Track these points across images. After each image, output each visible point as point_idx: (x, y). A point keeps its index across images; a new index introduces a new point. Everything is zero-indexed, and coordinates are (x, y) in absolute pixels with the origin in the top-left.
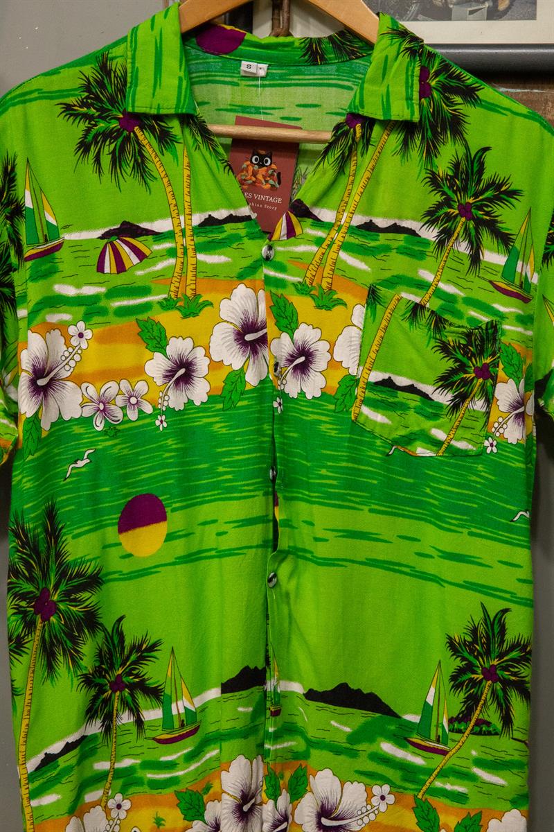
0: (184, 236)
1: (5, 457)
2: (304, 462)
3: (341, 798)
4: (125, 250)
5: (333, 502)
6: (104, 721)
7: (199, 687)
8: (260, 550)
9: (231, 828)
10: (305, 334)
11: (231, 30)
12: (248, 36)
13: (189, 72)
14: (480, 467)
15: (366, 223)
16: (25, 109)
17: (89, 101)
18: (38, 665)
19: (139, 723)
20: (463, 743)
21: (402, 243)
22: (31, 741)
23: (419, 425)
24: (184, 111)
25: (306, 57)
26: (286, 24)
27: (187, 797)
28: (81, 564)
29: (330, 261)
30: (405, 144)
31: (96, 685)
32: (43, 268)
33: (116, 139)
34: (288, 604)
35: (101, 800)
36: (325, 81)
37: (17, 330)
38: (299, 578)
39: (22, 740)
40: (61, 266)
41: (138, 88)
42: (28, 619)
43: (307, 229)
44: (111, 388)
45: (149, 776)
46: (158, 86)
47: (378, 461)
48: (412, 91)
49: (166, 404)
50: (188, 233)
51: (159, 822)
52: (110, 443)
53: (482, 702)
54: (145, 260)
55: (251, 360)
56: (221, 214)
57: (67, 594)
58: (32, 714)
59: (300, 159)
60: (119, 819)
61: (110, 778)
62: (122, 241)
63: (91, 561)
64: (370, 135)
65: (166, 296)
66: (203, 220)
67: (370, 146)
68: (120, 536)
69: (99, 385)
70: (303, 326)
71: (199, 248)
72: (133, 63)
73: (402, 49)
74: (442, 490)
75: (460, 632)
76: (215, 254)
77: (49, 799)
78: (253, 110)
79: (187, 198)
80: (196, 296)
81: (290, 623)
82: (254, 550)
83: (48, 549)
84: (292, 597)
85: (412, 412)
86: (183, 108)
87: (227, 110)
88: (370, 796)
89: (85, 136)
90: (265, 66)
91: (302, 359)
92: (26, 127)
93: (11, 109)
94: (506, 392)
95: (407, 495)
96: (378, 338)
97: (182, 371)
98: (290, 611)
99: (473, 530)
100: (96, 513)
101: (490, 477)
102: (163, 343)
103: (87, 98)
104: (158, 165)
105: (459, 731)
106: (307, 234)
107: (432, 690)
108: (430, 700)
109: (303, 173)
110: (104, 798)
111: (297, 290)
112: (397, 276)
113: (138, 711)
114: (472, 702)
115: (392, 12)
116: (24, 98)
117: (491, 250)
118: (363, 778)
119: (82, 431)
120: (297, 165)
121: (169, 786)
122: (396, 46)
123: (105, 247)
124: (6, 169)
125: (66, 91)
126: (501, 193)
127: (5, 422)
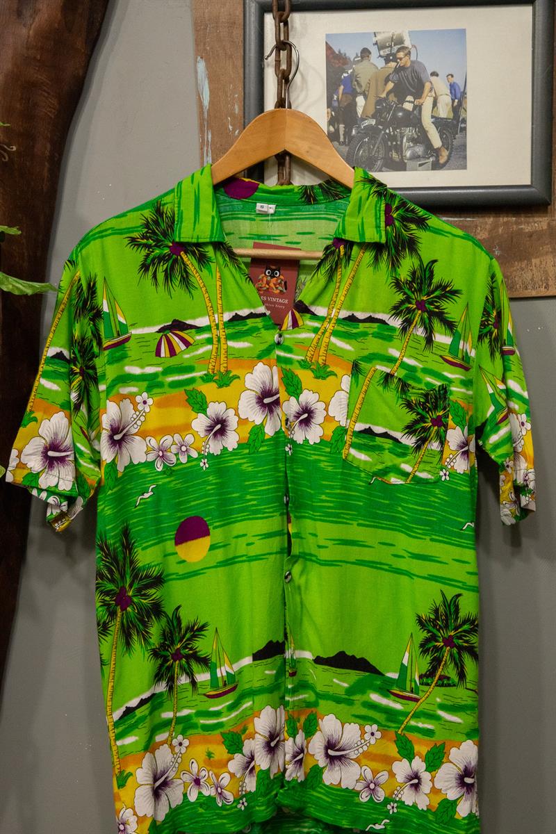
0: (218, 329)
1: (92, 492)
2: (309, 490)
3: (342, 734)
4: (175, 340)
5: (331, 519)
6: (168, 683)
7: (236, 657)
8: (278, 555)
10: (307, 397)
11: (249, 182)
12: (261, 186)
14: (437, 491)
15: (349, 316)
16: (102, 243)
18: (119, 643)
19: (194, 683)
20: (430, 693)
21: (376, 330)
23: (392, 461)
24: (216, 240)
25: (303, 199)
26: (288, 177)
27: (230, 736)
28: (149, 568)
29: (324, 344)
30: (376, 259)
32: (117, 354)
33: (167, 261)
34: (300, 594)
36: (318, 216)
37: (99, 399)
38: (307, 575)
39: (109, 697)
40: (129, 353)
41: (183, 224)
42: (111, 609)
43: (306, 321)
44: (167, 440)
45: (202, 721)
47: (363, 489)
48: (380, 221)
49: (207, 450)
50: (221, 326)
51: (209, 755)
53: (444, 662)
54: (190, 347)
55: (269, 417)
56: (244, 312)
57: (139, 590)
58: (116, 678)
59: (300, 272)
60: (181, 753)
61: (173, 724)
62: (174, 334)
63: (155, 566)
64: (351, 253)
65: (206, 372)
66: (231, 317)
68: (177, 547)
69: (158, 438)
70: (305, 392)
72: (179, 207)
73: (372, 192)
74: (409, 508)
75: (426, 613)
76: (240, 341)
77: (129, 740)
78: (266, 237)
79: (220, 302)
80: (227, 372)
81: (302, 608)
82: (274, 555)
83: (125, 558)
84: (303, 589)
86: (215, 238)
87: (247, 238)
88: (363, 733)
89: (146, 260)
90: (274, 206)
91: (306, 415)
93: (92, 243)
94: (455, 436)
95: (385, 513)
97: (219, 426)
98: (301, 599)
99: (434, 537)
100: (159, 531)
101: (445, 498)
102: (204, 406)
103: (147, 232)
105: (428, 684)
107: (407, 654)
108: (405, 662)
110: (170, 739)
111: (301, 365)
112: (373, 354)
113: (193, 675)
114: (436, 663)
115: (364, 166)
116: (102, 234)
117: (441, 334)
119: (147, 471)
120: (298, 275)
121: (216, 729)
122: (368, 190)
123: (161, 338)
124: (89, 285)
125: (132, 228)
126: (448, 292)
127: (92, 466)
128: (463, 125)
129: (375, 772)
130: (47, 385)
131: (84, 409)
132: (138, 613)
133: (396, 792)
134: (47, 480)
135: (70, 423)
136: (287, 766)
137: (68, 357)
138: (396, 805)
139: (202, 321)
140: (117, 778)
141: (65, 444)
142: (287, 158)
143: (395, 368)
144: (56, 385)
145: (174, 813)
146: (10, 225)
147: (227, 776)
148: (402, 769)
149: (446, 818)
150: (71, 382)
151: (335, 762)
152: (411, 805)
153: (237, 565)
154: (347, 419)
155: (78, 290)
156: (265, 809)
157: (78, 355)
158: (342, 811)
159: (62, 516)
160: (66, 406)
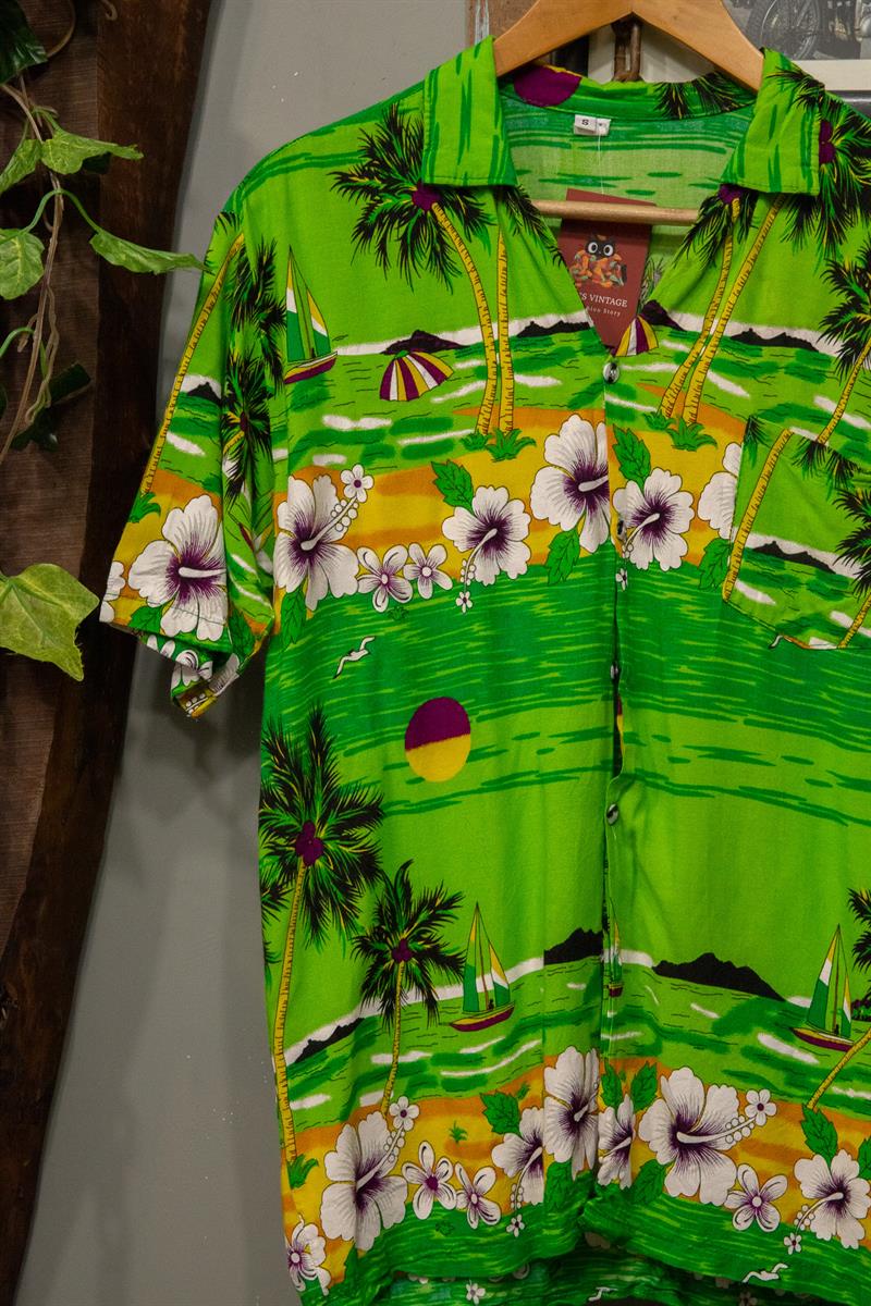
0: (497, 350)
1: (258, 646)
2: (657, 657)
3: (704, 1106)
4: (418, 369)
5: (697, 710)
6: (384, 1000)
7: (512, 958)
8: (597, 773)
9: (559, 1143)
10: (660, 482)
11: (562, 73)
12: (584, 82)
13: (506, 129)
15: (744, 333)
16: (287, 180)
17: (372, 169)
18: (299, 923)
19: (431, 1003)
21: (793, 360)
22: (290, 1024)
23: (813, 606)
24: (501, 182)
25: (663, 109)
26: (635, 65)
27: (497, 1101)
28: (356, 790)
29: (694, 385)
30: (799, 226)
31: (375, 952)
32: (310, 392)
33: (407, 219)
34: (633, 846)
35: (380, 1104)
36: (689, 142)
37: (272, 476)
38: (648, 811)
39: (279, 1023)
40: (332, 391)
41: (438, 152)
42: (288, 861)
43: (665, 342)
44: (398, 554)
45: (444, 1073)
46: (465, 149)
47: (757, 656)
48: (809, 154)
49: (471, 576)
50: (503, 346)
51: (457, 1135)
52: (397, 628)
54: (445, 382)
55: (588, 518)
56: (547, 320)
57: (338, 830)
58: (292, 988)
59: (654, 247)
60: (403, 1130)
61: (392, 1076)
62: (414, 356)
63: (369, 785)
64: (751, 214)
65: (472, 431)
66: (523, 328)
67: (751, 229)
68: (408, 753)
69: (381, 550)
70: (657, 472)
71: (518, 367)
72: (432, 117)
73: (796, 97)
74: (845, 695)
76: (539, 375)
77: (313, 1101)
78: (589, 181)
79: (502, 300)
80: (513, 431)
81: (635, 872)
82: (589, 773)
83: (313, 769)
84: (639, 837)
85: (803, 589)
86: (498, 178)
87: (554, 181)
88: (743, 1104)
89: (366, 216)
90: (606, 122)
91: (656, 517)
92: (289, 204)
93: (268, 181)
95: (796, 702)
96: (758, 489)
97: (493, 533)
98: (635, 855)
100: (376, 723)
102: (468, 495)
103: (370, 164)
104: (463, 255)
105: (867, 1019)
106: (665, 348)
107: (828, 965)
108: (825, 977)
109: (656, 265)
110: (385, 1103)
111: (650, 423)
112: (786, 406)
113: (429, 987)
116: (286, 165)
118: (734, 1081)
119: (358, 612)
120: (649, 254)
121: (475, 1086)
122: (789, 92)
123: (391, 365)
124: (261, 260)
125: (342, 155)
127: (259, 598)
129: (763, 1177)
130: (179, 445)
131: (245, 491)
132: (336, 870)
133: (800, 1215)
134: (176, 621)
135: (221, 517)
136: (600, 1159)
137: (219, 395)
138: (799, 1238)
139: (468, 336)
140: (290, 1168)
141: (211, 555)
142: (636, 29)
143: (826, 432)
144: (195, 446)
145: (389, 1237)
146: (123, 142)
147: (489, 1174)
148: (812, 1173)
150: (223, 442)
151: (691, 1155)
152: (828, 1238)
153: (519, 788)
154: (733, 525)
155: (239, 269)
156: (563, 1235)
157: (238, 392)
158: (699, 1245)
159: (201, 687)
160: (213, 485)
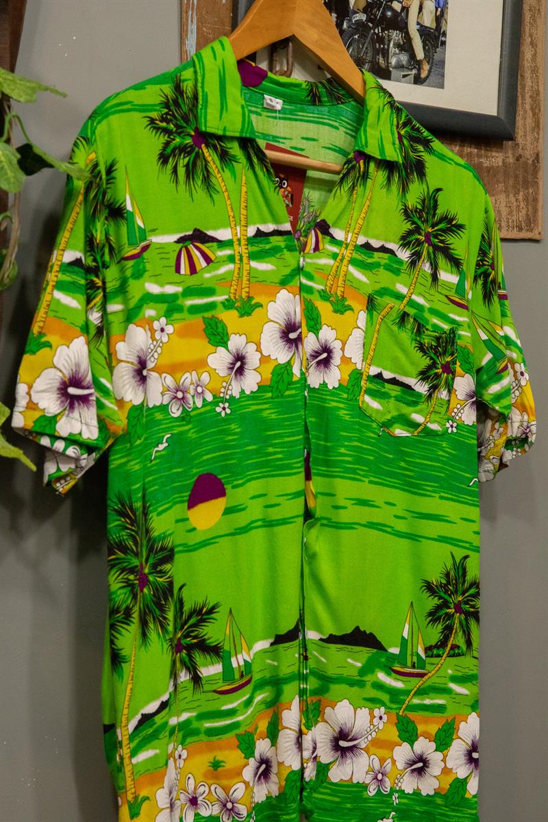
0: (240, 244)
1: (111, 442)
3: (355, 722)
4: (196, 254)
5: (350, 475)
9: (294, 757)
10: (327, 334)
12: (269, 74)
14: (444, 444)
15: (365, 243)
17: (169, 117)
19: (197, 679)
20: (442, 665)
21: (387, 261)
22: (133, 704)
23: (399, 410)
24: (246, 136)
25: (309, 98)
27: (245, 738)
28: (164, 539)
29: (342, 273)
30: (389, 179)
33: (189, 154)
36: (321, 120)
39: (126, 704)
40: (148, 266)
41: (206, 110)
43: (327, 245)
44: (187, 379)
45: (206, 725)
46: (224, 112)
47: (373, 441)
48: (395, 137)
49: (229, 392)
50: (243, 242)
51: (216, 765)
52: (186, 427)
53: (454, 630)
54: (211, 264)
55: (296, 355)
56: (267, 228)
57: (154, 566)
58: (134, 678)
59: (305, 184)
60: (180, 768)
61: (176, 731)
62: (197, 248)
64: (368, 170)
65: (227, 297)
66: (255, 232)
67: (368, 180)
68: (189, 512)
69: (178, 376)
70: (325, 327)
71: (252, 256)
72: (203, 87)
73: (386, 102)
75: (436, 577)
76: (264, 262)
78: (271, 138)
79: (244, 212)
80: (249, 298)
85: (393, 399)
86: (246, 133)
88: (372, 717)
89: (165, 148)
90: (281, 102)
94: (464, 384)
95: (389, 469)
96: (374, 339)
97: (239, 364)
99: (443, 494)
101: (452, 451)
102: (225, 339)
103: (166, 114)
104: (220, 180)
105: (438, 656)
106: (327, 249)
107: (407, 626)
108: (405, 635)
109: (306, 195)
111: (321, 296)
112: (385, 289)
113: (195, 669)
114: (448, 631)
116: (118, 108)
117: (446, 271)
118: (368, 704)
119: (161, 417)
121: (231, 730)
122: (382, 99)
123: (180, 251)
125: (148, 105)
126: (452, 226)
128: (443, 39)
129: (382, 761)
130: (64, 300)
132: (154, 595)
133: (397, 781)
134: (65, 427)
136: (305, 765)
138: (397, 795)
139: (223, 234)
140: (130, 806)
141: (86, 379)
143: (402, 305)
144: (74, 301)
147: (241, 786)
148: (403, 753)
149: (457, 800)
150: (90, 299)
151: (347, 754)
152: (411, 792)
153: (253, 531)
154: (363, 361)
157: (100, 264)
158: (350, 810)
159: (69, 473)
160: (86, 328)
